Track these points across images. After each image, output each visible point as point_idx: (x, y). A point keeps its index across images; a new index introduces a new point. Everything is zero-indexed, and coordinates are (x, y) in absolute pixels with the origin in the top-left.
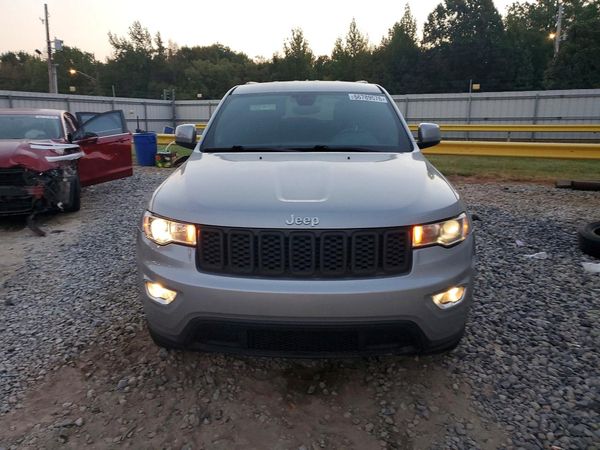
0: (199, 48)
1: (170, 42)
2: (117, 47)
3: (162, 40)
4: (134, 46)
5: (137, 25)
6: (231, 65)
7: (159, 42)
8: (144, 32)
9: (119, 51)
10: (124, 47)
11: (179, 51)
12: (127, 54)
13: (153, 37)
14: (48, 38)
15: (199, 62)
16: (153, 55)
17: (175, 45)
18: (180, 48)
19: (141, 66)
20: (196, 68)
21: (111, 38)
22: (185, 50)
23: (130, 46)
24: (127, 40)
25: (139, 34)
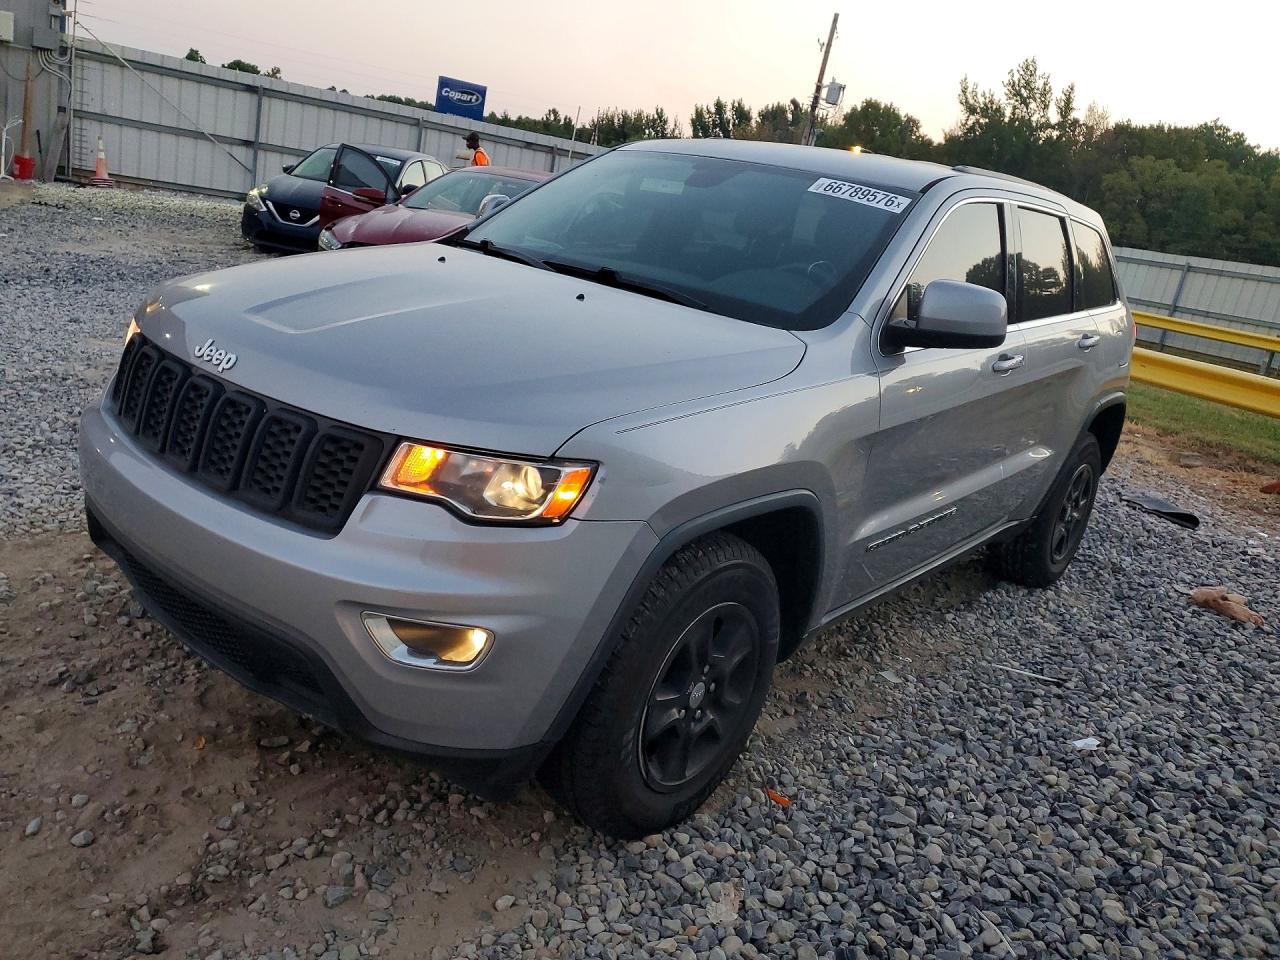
0: (1160, 129)
1: (1091, 109)
2: (971, 110)
3: (1074, 105)
4: (1008, 112)
5: (1029, 69)
6: (1229, 178)
7: (1066, 108)
8: (1039, 84)
9: (973, 119)
10: (985, 111)
11: (1107, 131)
12: (986, 128)
13: (1057, 94)
14: (820, 79)
15: (1145, 164)
16: (1043, 135)
17: (1103, 117)
18: (1111, 124)
19: (1008, 157)
20: (1133, 176)
21: (964, 92)
22: (1123, 131)
23: (998, 110)
24: (996, 98)
25: (1025, 88)
